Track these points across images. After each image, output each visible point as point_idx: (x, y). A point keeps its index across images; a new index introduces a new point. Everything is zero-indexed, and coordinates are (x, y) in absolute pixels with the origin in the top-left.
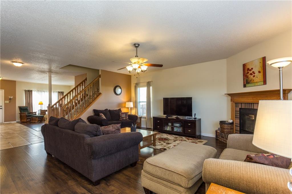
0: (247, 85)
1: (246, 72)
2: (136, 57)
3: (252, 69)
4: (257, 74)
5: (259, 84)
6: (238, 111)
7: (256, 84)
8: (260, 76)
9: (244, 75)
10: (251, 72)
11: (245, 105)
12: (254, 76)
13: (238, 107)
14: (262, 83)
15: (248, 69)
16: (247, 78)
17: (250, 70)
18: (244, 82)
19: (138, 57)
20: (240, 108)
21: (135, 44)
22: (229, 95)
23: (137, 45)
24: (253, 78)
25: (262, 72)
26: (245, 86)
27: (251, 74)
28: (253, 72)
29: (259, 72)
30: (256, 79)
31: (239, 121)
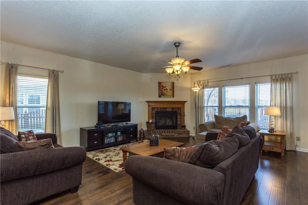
0: (162, 96)
1: (161, 87)
2: (176, 57)
3: (166, 87)
4: (169, 90)
5: (170, 96)
6: (154, 113)
7: (168, 96)
8: (171, 92)
9: (159, 89)
10: (165, 88)
11: (160, 109)
12: (167, 91)
13: (154, 111)
14: (172, 96)
15: (163, 86)
16: (162, 92)
17: (164, 87)
18: (159, 94)
19: (178, 57)
20: (156, 112)
21: (175, 44)
22: (147, 101)
23: (177, 44)
24: (166, 92)
25: (172, 90)
26: (160, 97)
27: (165, 90)
28: (166, 89)
29: (170, 90)
30: (168, 94)
31: (155, 120)
